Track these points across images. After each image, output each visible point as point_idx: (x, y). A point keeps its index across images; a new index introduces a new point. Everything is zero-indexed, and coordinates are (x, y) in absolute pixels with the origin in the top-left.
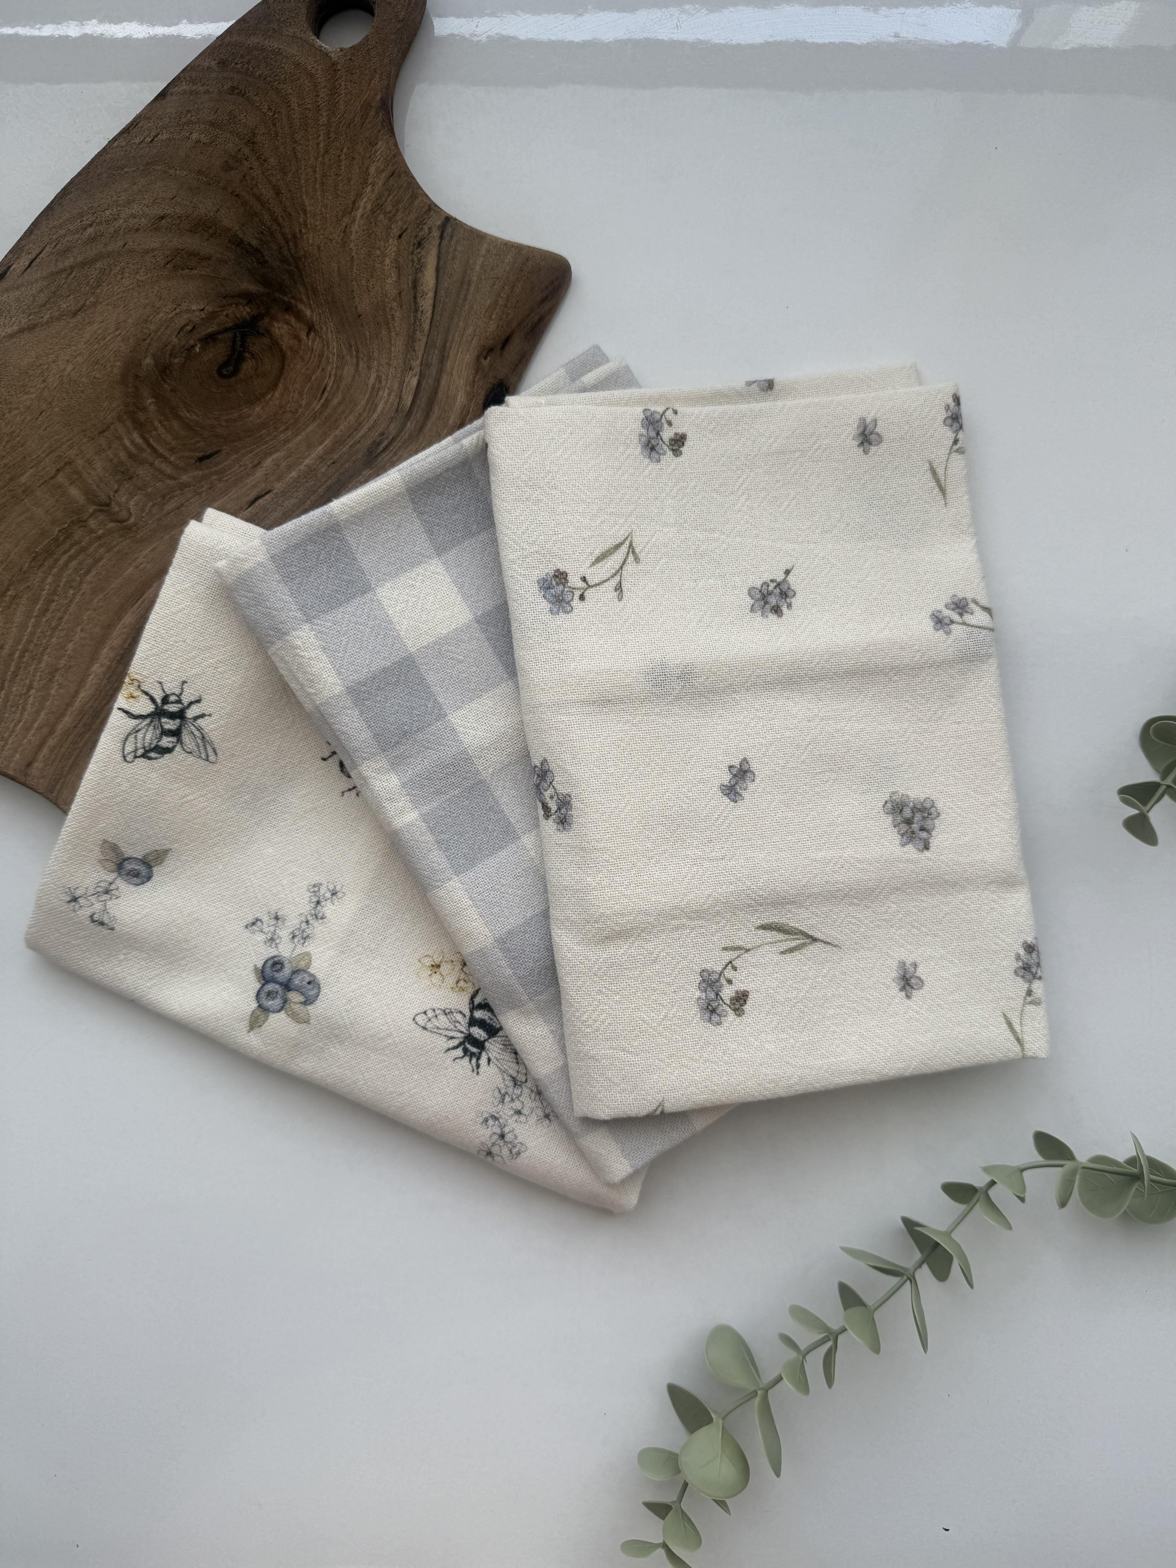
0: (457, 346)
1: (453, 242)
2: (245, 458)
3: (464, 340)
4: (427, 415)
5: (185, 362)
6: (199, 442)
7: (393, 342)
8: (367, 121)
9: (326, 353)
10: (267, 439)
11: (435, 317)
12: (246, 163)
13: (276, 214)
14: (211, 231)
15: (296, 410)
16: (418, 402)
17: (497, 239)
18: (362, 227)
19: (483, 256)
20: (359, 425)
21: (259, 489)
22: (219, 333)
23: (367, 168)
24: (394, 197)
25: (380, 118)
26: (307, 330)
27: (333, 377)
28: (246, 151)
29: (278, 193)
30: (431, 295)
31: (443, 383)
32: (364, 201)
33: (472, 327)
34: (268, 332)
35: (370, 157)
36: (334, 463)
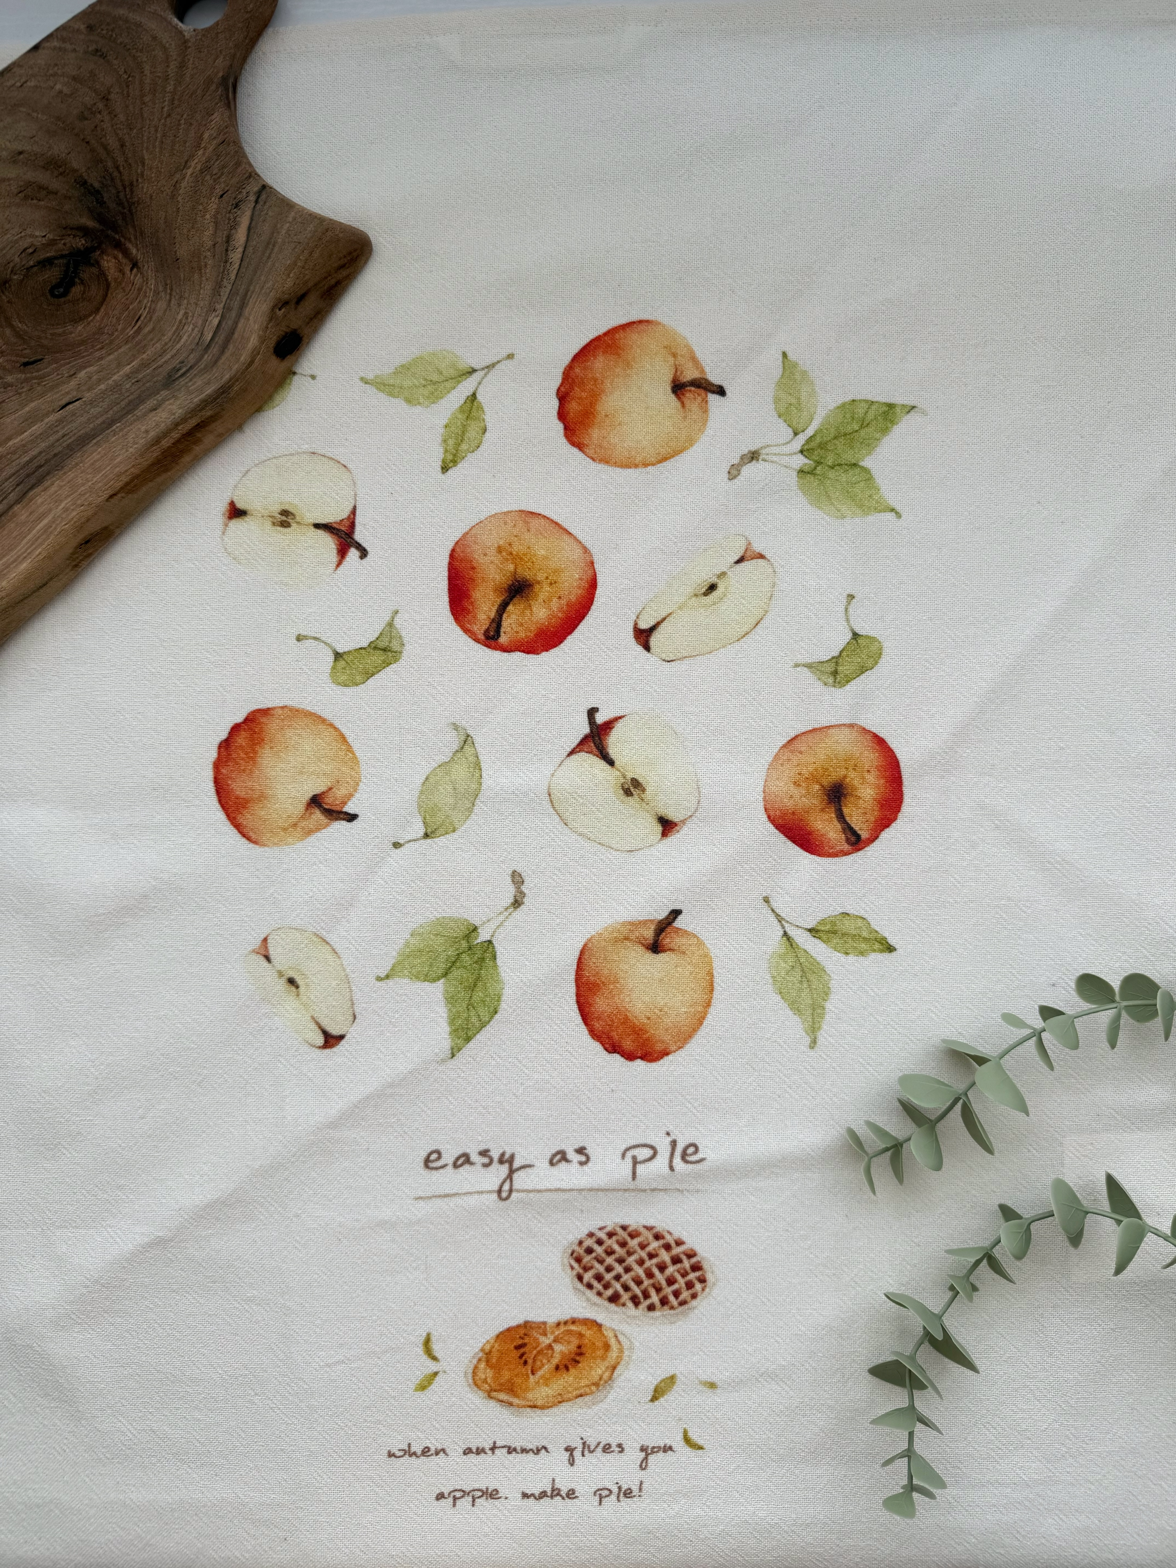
0: (256, 297)
1: (265, 207)
2: (62, 368)
3: (263, 291)
4: (222, 352)
5: (23, 279)
6: (26, 349)
7: (202, 286)
8: (208, 94)
9: (144, 288)
10: (84, 354)
11: (241, 269)
12: (99, 116)
13: (119, 163)
14: (61, 169)
15: (113, 333)
16: (217, 340)
17: (304, 209)
18: (190, 184)
19: (289, 222)
20: (164, 352)
21: (70, 396)
22: (56, 258)
23: (202, 134)
24: (221, 161)
25: (219, 92)
26: (131, 266)
27: (147, 309)
28: (101, 105)
29: (122, 146)
30: (241, 250)
31: (240, 325)
32: (195, 161)
33: (271, 282)
34: (98, 263)
35: (205, 125)
36: (137, 381)
